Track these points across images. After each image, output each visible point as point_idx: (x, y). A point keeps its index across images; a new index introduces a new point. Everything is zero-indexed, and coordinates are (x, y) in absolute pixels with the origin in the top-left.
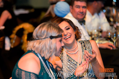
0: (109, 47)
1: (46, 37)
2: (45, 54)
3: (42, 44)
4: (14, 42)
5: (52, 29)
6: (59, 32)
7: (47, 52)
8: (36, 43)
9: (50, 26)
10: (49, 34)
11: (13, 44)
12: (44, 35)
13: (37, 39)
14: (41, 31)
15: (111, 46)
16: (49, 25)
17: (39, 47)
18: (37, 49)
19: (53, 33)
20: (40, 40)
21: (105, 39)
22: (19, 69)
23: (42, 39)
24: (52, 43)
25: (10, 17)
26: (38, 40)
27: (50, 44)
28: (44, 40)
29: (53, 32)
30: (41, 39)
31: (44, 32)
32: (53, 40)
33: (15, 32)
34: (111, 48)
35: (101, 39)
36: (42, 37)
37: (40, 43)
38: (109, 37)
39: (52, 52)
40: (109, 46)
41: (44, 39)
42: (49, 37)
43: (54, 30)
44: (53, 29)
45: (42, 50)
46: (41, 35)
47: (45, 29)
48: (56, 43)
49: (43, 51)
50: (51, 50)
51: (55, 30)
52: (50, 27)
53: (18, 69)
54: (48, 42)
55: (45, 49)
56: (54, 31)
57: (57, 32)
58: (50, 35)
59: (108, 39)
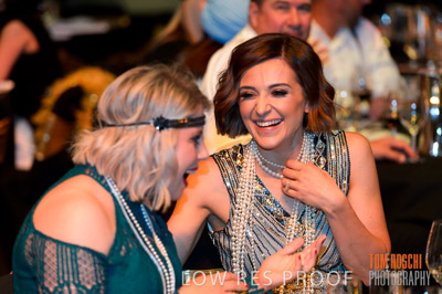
0: (392, 155)
1: (142, 120)
2: (130, 182)
3: (122, 145)
4: (46, 137)
5: (167, 93)
6: (194, 108)
7: (137, 177)
8: (105, 139)
9: (159, 80)
10: (153, 110)
11: (42, 146)
12: (133, 111)
13: (110, 122)
14: (126, 97)
15: (401, 150)
16: (157, 77)
17: (111, 156)
18: (104, 159)
19: (167, 109)
20: (120, 129)
21: (379, 124)
22: (37, 233)
23: (128, 128)
24: (160, 144)
25: (33, 46)
26: (113, 129)
27: (152, 149)
28: (134, 131)
29: (168, 104)
30: (124, 125)
31: (136, 99)
32: (168, 132)
33: (49, 101)
34: (402, 158)
35: (366, 123)
36: (128, 117)
37: (117, 140)
38: (394, 116)
39: (158, 176)
40: (394, 148)
41: (133, 127)
42: (152, 122)
43: (174, 97)
44: (172, 93)
45: (121, 167)
46: (125, 110)
47: (140, 88)
48: (175, 147)
49: (125, 170)
50: (155, 170)
51: (179, 99)
52: (161, 84)
53: (31, 236)
54: (148, 138)
55: (133, 165)
56: (172, 101)
57: (184, 103)
58: (157, 114)
59: (390, 125)
